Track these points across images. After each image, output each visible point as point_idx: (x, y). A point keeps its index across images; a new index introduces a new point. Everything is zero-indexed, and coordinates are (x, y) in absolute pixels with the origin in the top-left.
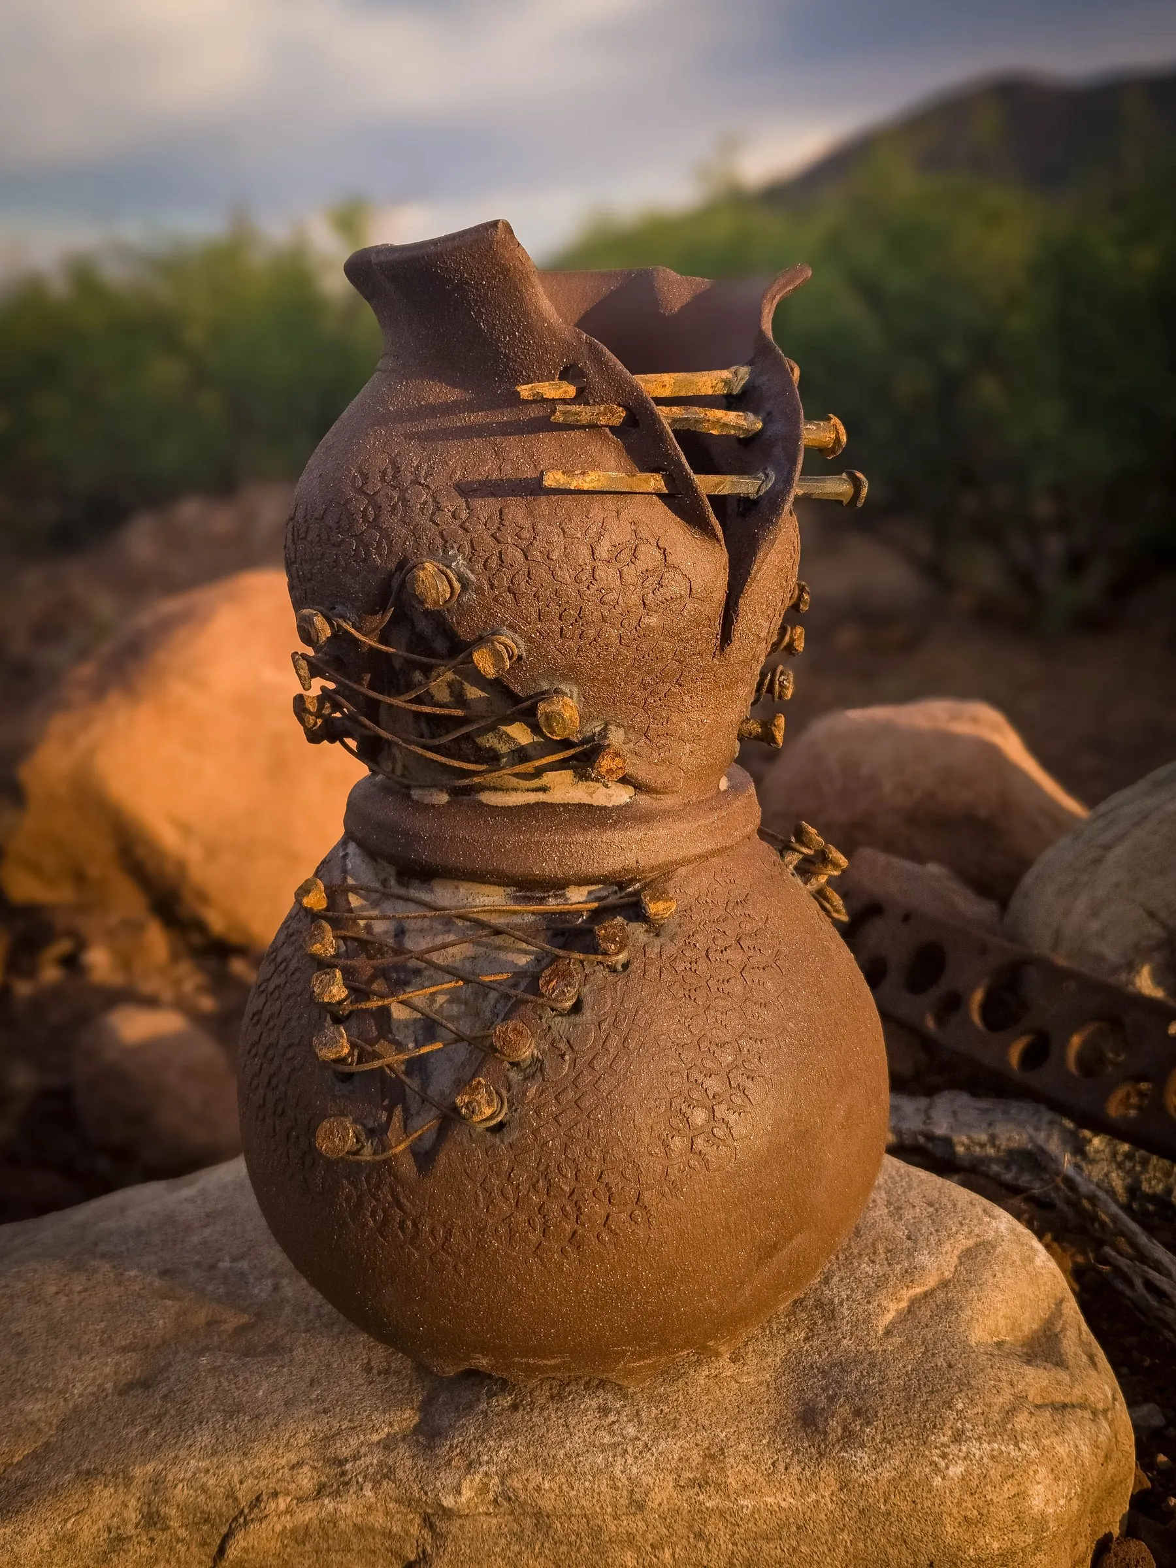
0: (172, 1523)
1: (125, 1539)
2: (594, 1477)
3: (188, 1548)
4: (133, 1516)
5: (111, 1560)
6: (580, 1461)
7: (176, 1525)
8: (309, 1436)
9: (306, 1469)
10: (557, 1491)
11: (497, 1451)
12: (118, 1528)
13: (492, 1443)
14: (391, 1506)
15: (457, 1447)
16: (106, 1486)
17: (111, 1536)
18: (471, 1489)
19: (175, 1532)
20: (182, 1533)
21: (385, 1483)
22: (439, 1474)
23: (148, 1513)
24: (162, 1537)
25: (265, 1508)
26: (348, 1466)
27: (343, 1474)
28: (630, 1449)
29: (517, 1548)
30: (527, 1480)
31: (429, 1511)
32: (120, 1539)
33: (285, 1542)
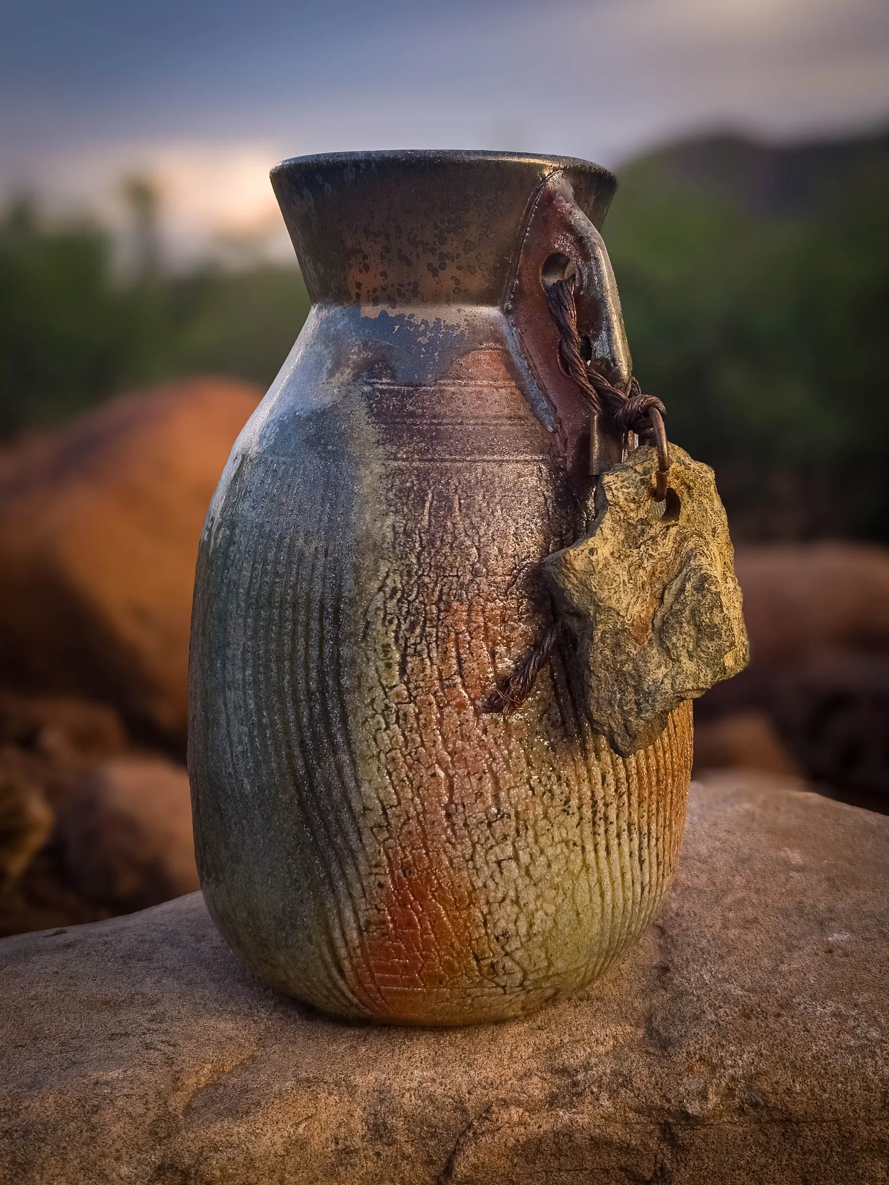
0: (398, 1137)
1: (352, 1152)
2: (846, 1079)
3: (413, 1167)
4: (360, 1128)
5: (339, 1174)
6: (829, 1063)
7: (403, 1139)
8: (531, 1049)
9: (536, 1079)
10: (809, 1094)
11: (741, 1056)
12: (345, 1139)
13: (733, 1048)
14: (630, 1115)
15: (695, 1054)
16: (330, 1094)
17: (339, 1147)
18: (717, 1094)
19: (401, 1148)
20: (409, 1149)
21: (622, 1092)
22: (681, 1080)
23: (374, 1125)
24: (387, 1152)
25: (497, 1120)
26: (580, 1077)
27: (575, 1084)
28: (878, 1051)
29: (763, 1160)
30: (777, 1083)
31: (671, 1120)
32: (348, 1151)
33: (515, 1161)
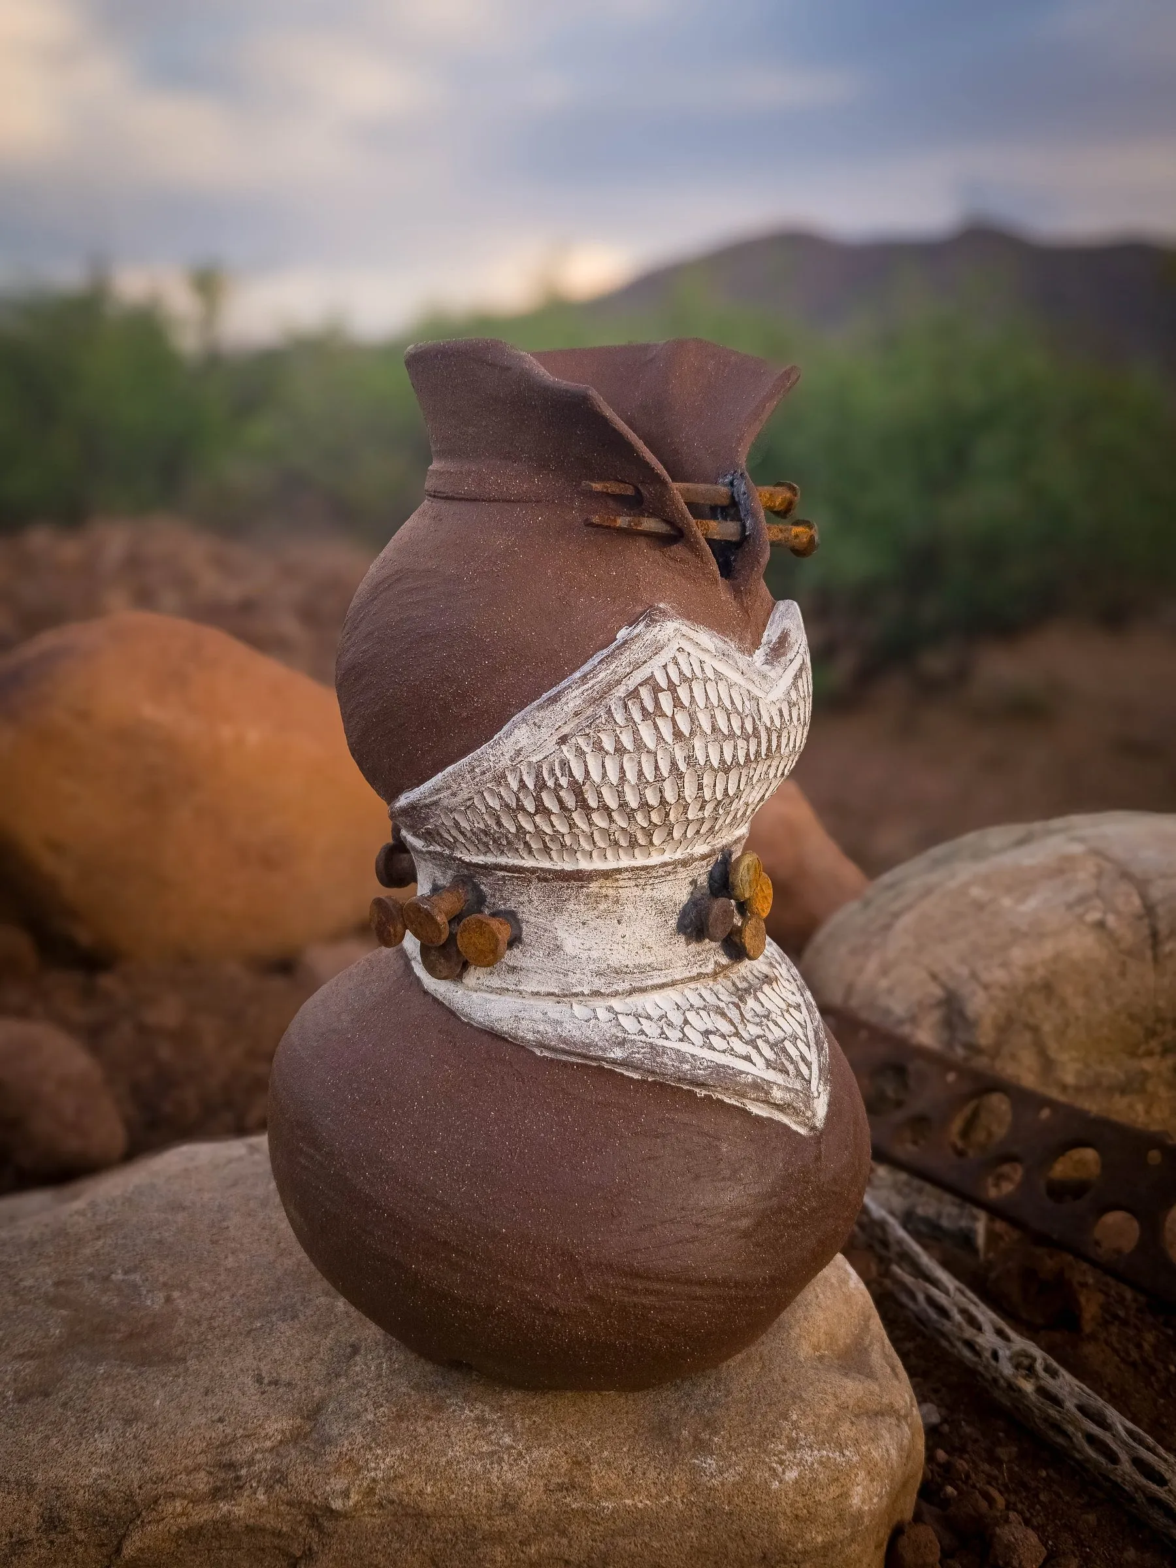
0: (72, 1527)
1: (26, 1543)
2: (472, 1482)
3: (86, 1549)
4: (34, 1520)
5: (12, 1562)
6: (460, 1468)
7: (76, 1528)
8: (205, 1444)
9: (203, 1474)
10: (438, 1495)
11: (384, 1459)
12: (20, 1532)
13: (379, 1452)
14: (282, 1508)
15: (346, 1454)
16: (9, 1493)
17: (13, 1540)
18: (358, 1493)
19: (74, 1536)
20: (82, 1536)
21: (277, 1488)
22: (329, 1479)
23: (49, 1518)
24: (63, 1538)
25: (163, 1512)
26: (243, 1472)
27: (238, 1478)
28: (506, 1457)
29: (397, 1545)
30: (411, 1485)
31: (318, 1513)
32: (22, 1543)
33: (180, 1542)
